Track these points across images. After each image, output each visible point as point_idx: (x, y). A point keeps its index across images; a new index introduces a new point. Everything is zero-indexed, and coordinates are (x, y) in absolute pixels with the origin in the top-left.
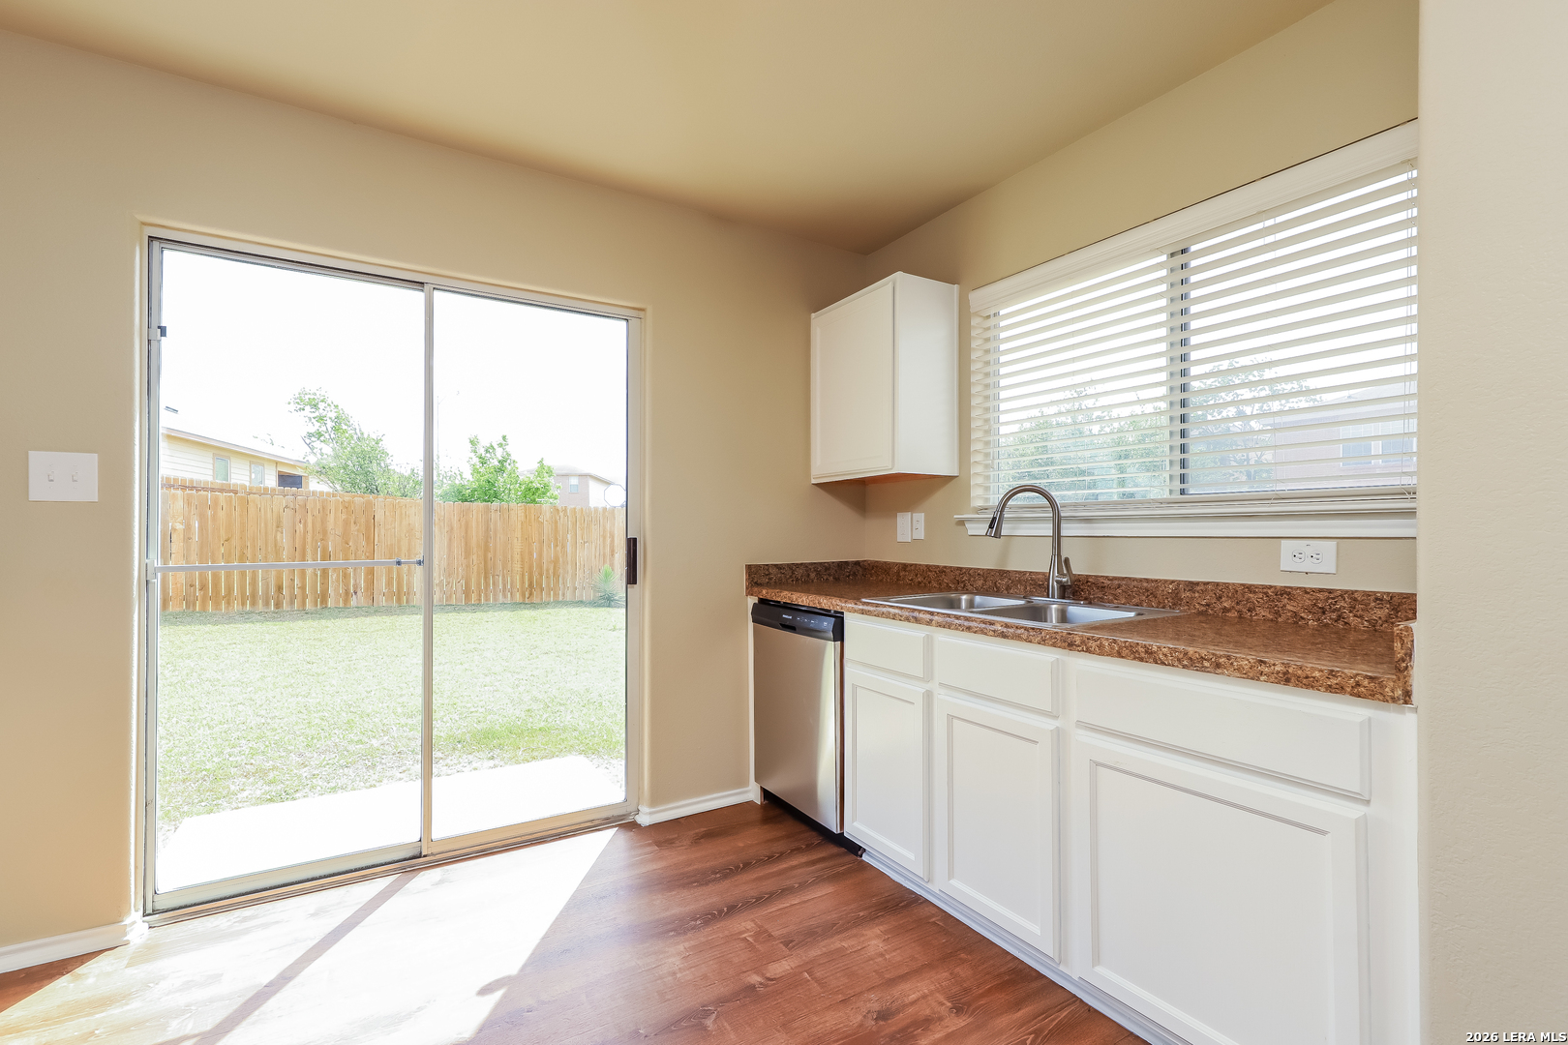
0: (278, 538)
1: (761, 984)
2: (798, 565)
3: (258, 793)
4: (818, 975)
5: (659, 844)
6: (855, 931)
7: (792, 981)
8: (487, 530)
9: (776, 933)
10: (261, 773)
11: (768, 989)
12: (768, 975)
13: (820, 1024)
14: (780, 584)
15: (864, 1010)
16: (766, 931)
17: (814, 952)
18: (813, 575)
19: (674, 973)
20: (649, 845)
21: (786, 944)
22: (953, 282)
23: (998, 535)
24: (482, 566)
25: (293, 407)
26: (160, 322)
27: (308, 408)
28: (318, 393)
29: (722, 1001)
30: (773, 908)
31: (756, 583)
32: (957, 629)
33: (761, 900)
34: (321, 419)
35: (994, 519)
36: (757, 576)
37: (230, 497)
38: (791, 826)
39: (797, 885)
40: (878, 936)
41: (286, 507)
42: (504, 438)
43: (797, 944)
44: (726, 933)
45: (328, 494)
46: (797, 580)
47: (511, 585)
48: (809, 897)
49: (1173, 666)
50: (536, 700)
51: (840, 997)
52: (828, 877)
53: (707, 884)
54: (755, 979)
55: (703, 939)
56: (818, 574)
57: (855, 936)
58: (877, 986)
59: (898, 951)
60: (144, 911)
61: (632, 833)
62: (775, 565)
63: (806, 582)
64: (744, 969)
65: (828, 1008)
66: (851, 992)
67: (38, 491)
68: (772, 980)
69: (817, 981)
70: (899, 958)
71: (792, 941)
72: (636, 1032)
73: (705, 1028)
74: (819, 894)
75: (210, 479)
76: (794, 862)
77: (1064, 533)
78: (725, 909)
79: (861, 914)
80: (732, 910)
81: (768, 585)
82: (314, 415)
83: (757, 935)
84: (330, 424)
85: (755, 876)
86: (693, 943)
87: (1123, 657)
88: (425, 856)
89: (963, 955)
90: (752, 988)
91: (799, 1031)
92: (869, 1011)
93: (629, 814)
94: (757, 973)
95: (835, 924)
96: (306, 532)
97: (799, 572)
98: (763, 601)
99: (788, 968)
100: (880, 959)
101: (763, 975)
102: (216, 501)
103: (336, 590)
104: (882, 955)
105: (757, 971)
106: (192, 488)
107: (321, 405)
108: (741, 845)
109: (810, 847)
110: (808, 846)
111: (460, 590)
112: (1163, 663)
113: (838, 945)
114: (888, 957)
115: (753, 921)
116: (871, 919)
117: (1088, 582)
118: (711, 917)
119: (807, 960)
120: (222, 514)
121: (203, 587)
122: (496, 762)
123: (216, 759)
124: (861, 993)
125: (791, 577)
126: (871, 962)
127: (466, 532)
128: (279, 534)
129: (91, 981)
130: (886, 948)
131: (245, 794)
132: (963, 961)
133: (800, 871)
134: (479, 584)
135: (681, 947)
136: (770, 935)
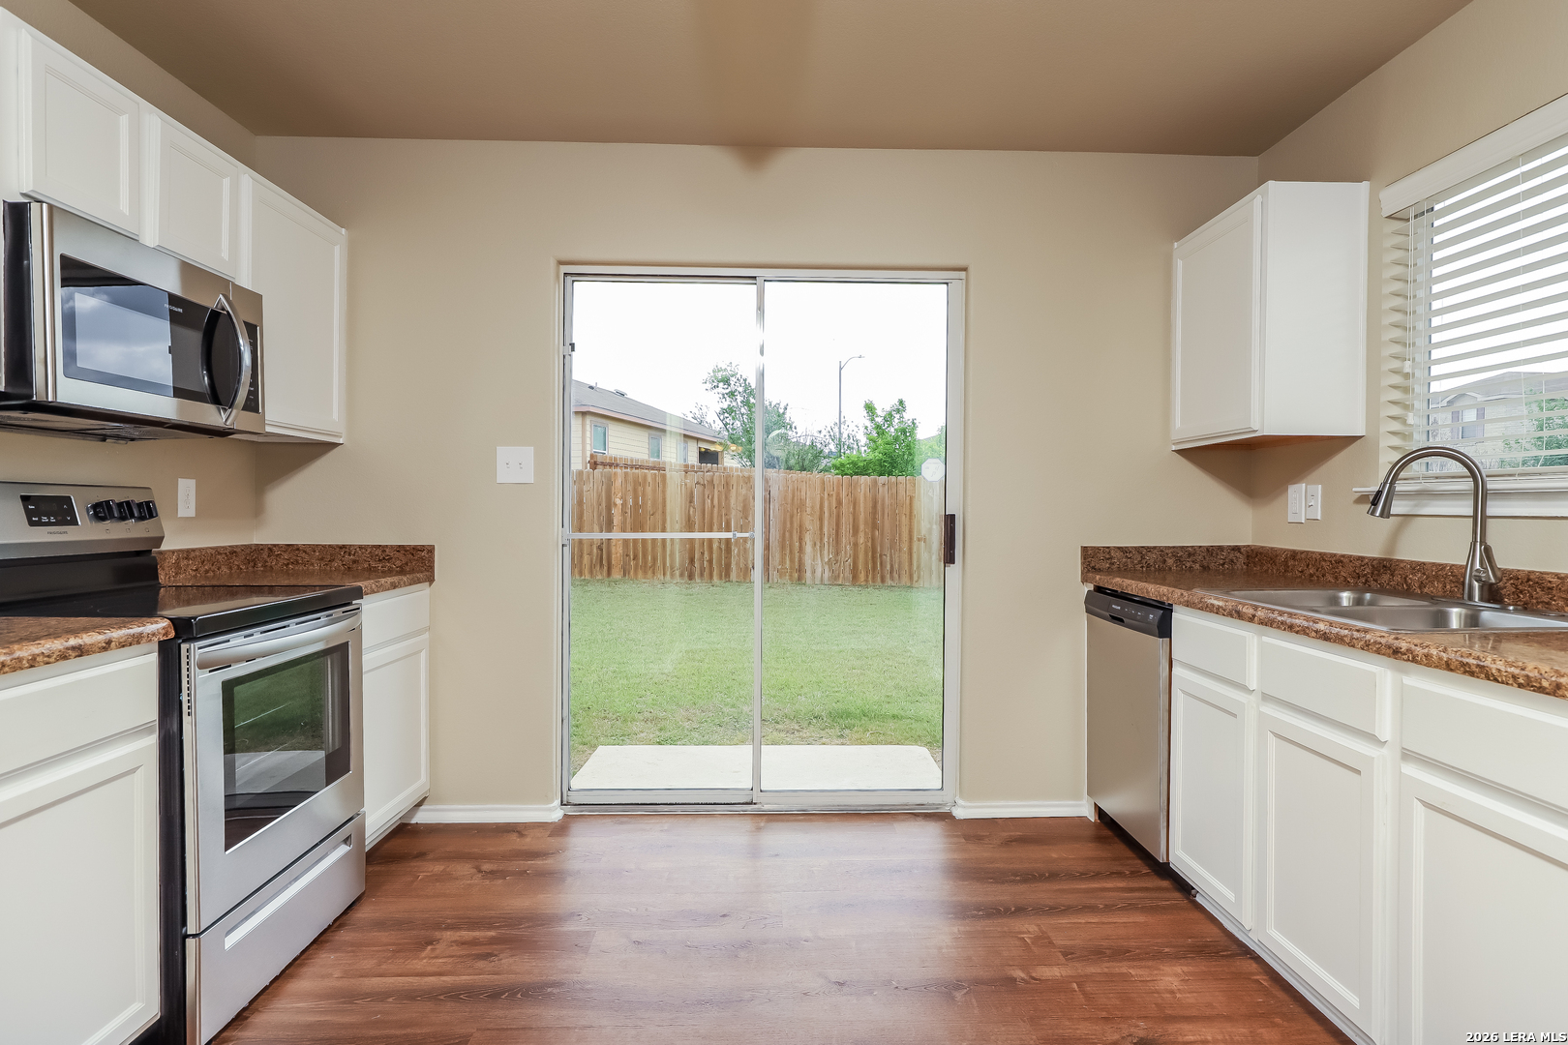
0: (691, 512)
1: (1023, 979)
2: (1149, 549)
3: (652, 736)
4: (1088, 989)
5: (967, 838)
6: (1150, 963)
7: (1059, 987)
8: (875, 506)
9: (1058, 942)
10: (655, 720)
11: (1028, 985)
12: (1034, 975)
13: (1070, 1028)
14: (1124, 571)
15: (1125, 1033)
16: (1049, 938)
17: (1092, 969)
18: (1170, 562)
19: (940, 948)
20: (957, 836)
21: (1065, 954)
22: (1357, 179)
23: (1386, 513)
24: (870, 544)
25: (709, 386)
26: (571, 340)
27: (721, 385)
28: (729, 369)
29: (977, 982)
30: (1064, 921)
31: (1093, 568)
32: (1279, 628)
33: (1054, 910)
34: (732, 394)
35: (1379, 493)
36: (1093, 560)
37: (655, 474)
38: (1121, 849)
39: (1101, 906)
40: (1176, 975)
41: (698, 483)
42: (901, 402)
43: (1078, 957)
44: (1006, 929)
45: (737, 469)
46: (1149, 566)
47: (899, 566)
48: (1110, 920)
49: (1507, 684)
50: (897, 687)
51: (1104, 1014)
52: (1142, 908)
53: (1003, 883)
54: (1019, 974)
55: (979, 928)
56: (1179, 560)
57: (1148, 967)
58: (1152, 1018)
59: (1195, 994)
60: (562, 802)
61: (944, 823)
62: (1119, 548)
63: (1160, 570)
64: (1011, 963)
65: (1085, 1019)
66: (1119, 1014)
67: (504, 476)
68: (1036, 980)
69: (1084, 993)
70: (1192, 1001)
71: (1073, 953)
72: (889, 982)
73: (953, 998)
74: (1125, 920)
75: (646, 457)
76: (1109, 885)
77: (1490, 511)
78: (1013, 909)
79: (1166, 950)
80: (1020, 911)
81: (1109, 571)
82: (727, 391)
83: (1036, 939)
84: (740, 399)
85: (1057, 887)
86: (968, 928)
87: (1451, 670)
88: (755, 804)
89: (1278, 1020)
90: (1013, 980)
91: (1045, 1027)
92: (1130, 1035)
93: (945, 805)
94: (1023, 971)
95: (1129, 951)
96: (713, 506)
97: (1151, 558)
98: (1099, 589)
99: (1059, 975)
100: (1168, 995)
101: (1028, 973)
102: (645, 477)
103: (738, 564)
104: (1172, 992)
105: (1023, 968)
106: (632, 467)
107: (733, 380)
108: (1054, 855)
109: (1134, 874)
110: (1132, 873)
111: (847, 569)
112: (1496, 680)
113: (1124, 970)
114: (1178, 995)
115: (1038, 925)
116: (1178, 957)
117: (1529, 580)
118: (994, 912)
119: (1082, 973)
120: (649, 489)
121: (635, 558)
122: (844, 741)
123: (628, 705)
124: (1131, 1018)
125: (1140, 562)
126: (1156, 995)
127: (854, 508)
128: (692, 509)
129: (528, 840)
130: (1181, 987)
131: (642, 735)
132: (1275, 1025)
133: (1111, 894)
134: (866, 564)
135: (955, 929)
136: (1051, 943)
